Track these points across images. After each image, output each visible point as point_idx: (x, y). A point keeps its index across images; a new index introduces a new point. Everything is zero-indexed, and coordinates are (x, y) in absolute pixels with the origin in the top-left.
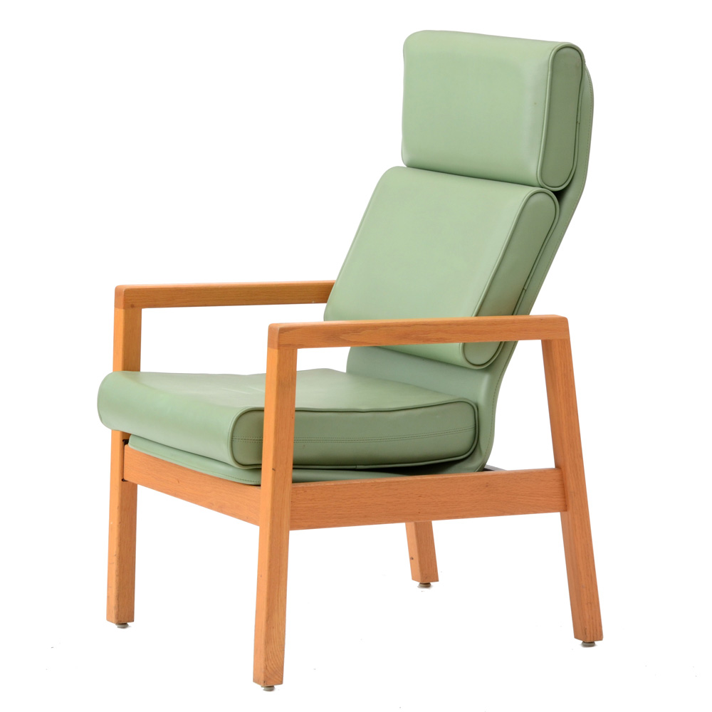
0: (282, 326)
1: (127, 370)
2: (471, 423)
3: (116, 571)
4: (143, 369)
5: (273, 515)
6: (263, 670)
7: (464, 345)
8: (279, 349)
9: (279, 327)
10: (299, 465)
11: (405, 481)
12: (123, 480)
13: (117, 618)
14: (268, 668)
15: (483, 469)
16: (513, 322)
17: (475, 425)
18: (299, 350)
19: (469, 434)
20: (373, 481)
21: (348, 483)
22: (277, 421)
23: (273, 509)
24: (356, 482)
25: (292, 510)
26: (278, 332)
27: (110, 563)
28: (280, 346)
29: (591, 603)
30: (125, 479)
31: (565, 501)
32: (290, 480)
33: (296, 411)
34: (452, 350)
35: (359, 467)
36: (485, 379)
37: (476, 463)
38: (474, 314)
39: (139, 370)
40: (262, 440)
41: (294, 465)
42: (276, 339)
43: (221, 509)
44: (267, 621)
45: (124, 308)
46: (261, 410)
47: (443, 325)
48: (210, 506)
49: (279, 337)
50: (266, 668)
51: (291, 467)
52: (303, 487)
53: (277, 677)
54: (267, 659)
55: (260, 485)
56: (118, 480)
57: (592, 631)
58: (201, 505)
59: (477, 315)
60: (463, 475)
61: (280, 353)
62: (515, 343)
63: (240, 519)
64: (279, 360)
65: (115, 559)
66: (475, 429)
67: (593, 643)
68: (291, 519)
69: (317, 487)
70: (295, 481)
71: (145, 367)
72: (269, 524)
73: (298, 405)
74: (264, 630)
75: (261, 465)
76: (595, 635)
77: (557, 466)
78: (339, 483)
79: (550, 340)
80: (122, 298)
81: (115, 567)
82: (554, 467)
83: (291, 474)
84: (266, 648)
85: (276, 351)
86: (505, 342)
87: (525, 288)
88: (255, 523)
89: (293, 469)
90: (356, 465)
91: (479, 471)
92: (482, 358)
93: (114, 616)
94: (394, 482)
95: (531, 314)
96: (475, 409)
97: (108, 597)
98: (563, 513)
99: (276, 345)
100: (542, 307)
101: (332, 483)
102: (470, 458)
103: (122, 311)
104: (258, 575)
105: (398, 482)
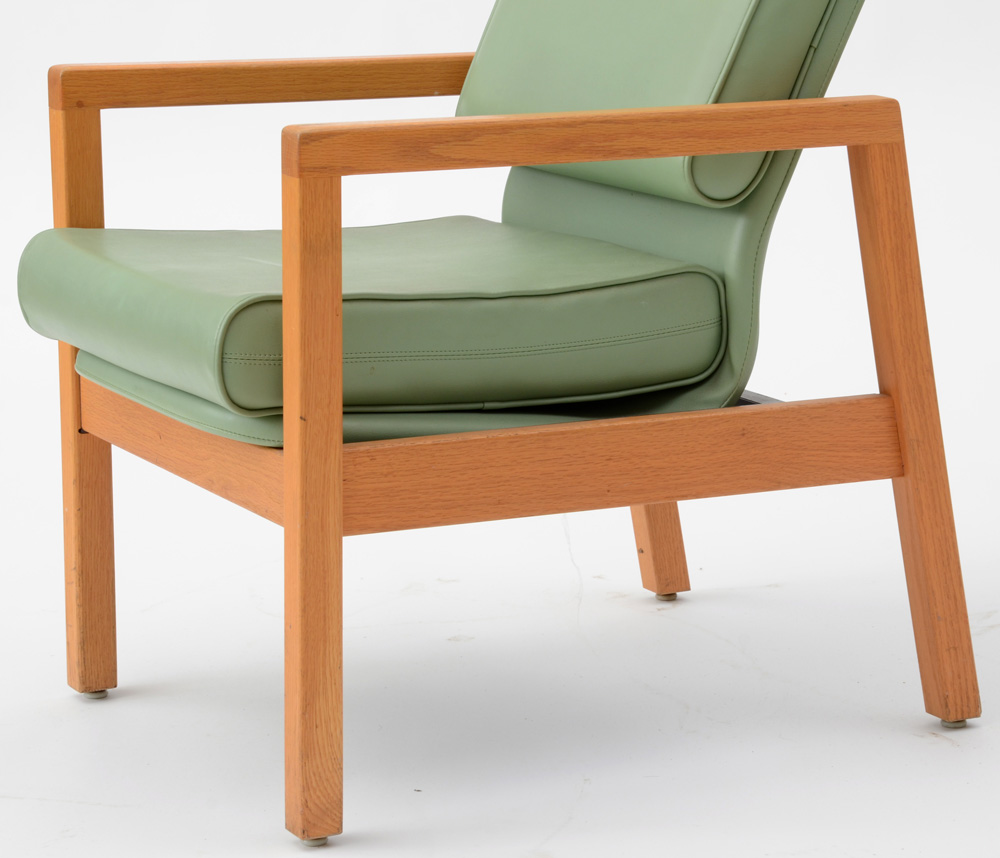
0: (306, 130)
1: (77, 226)
2: (710, 313)
3: (78, 597)
4: (108, 224)
5: (306, 509)
6: (300, 809)
7: (693, 162)
8: (300, 176)
9: (299, 132)
10: (353, 407)
11: (577, 432)
12: (81, 431)
13: (83, 682)
14: (310, 804)
15: (738, 400)
16: (788, 112)
17: (721, 316)
18: (344, 179)
19: (710, 334)
20: (512, 434)
21: (460, 439)
22: (304, 324)
23: (305, 496)
24: (477, 437)
25: (345, 497)
26: (297, 143)
27: (68, 583)
28: (303, 171)
29: (955, 649)
30: (85, 429)
31: (900, 457)
32: (338, 437)
33: (344, 300)
34: (670, 170)
35: (488, 405)
36: (738, 226)
37: (724, 389)
38: (711, 100)
39: (101, 225)
40: (281, 360)
41: (344, 405)
42: (295, 157)
43: (225, 491)
44: (304, 714)
45: (63, 109)
46: (277, 301)
47: (642, 121)
48: (209, 485)
49: (300, 153)
50: (306, 804)
51: (340, 409)
52: (368, 452)
53: (330, 822)
54: (306, 787)
55: (281, 448)
56: (72, 431)
57: (959, 702)
58: (196, 483)
59: (717, 100)
60: (695, 416)
61: (304, 186)
62: (796, 155)
63: (256, 512)
64: (303, 200)
65: (74, 576)
66: (721, 324)
67: (963, 721)
68: (345, 514)
69: (398, 448)
70: (349, 439)
71: (111, 220)
72: (298, 526)
73: (349, 288)
74: (298, 730)
75: (281, 408)
76: (965, 709)
77: (884, 391)
78: (441, 439)
79: (863, 146)
80: (58, 88)
81: (74, 588)
82: (878, 392)
83: (339, 423)
84: (303, 766)
85: (296, 182)
86: (776, 152)
87: (815, 45)
88: (278, 520)
89: (344, 413)
90: (483, 402)
91: (729, 405)
92: (732, 186)
93: (77, 679)
94: (555, 434)
95: (826, 96)
96: (720, 285)
97: (68, 643)
98: (898, 479)
99: (295, 168)
100: (849, 81)
101: (429, 441)
102: (712, 380)
103: (60, 114)
104: (286, 624)
105: (563, 433)
